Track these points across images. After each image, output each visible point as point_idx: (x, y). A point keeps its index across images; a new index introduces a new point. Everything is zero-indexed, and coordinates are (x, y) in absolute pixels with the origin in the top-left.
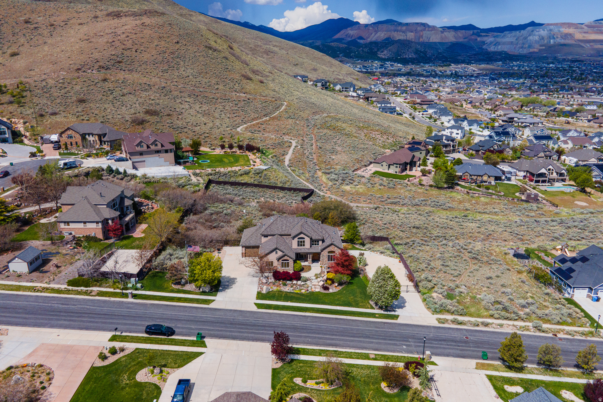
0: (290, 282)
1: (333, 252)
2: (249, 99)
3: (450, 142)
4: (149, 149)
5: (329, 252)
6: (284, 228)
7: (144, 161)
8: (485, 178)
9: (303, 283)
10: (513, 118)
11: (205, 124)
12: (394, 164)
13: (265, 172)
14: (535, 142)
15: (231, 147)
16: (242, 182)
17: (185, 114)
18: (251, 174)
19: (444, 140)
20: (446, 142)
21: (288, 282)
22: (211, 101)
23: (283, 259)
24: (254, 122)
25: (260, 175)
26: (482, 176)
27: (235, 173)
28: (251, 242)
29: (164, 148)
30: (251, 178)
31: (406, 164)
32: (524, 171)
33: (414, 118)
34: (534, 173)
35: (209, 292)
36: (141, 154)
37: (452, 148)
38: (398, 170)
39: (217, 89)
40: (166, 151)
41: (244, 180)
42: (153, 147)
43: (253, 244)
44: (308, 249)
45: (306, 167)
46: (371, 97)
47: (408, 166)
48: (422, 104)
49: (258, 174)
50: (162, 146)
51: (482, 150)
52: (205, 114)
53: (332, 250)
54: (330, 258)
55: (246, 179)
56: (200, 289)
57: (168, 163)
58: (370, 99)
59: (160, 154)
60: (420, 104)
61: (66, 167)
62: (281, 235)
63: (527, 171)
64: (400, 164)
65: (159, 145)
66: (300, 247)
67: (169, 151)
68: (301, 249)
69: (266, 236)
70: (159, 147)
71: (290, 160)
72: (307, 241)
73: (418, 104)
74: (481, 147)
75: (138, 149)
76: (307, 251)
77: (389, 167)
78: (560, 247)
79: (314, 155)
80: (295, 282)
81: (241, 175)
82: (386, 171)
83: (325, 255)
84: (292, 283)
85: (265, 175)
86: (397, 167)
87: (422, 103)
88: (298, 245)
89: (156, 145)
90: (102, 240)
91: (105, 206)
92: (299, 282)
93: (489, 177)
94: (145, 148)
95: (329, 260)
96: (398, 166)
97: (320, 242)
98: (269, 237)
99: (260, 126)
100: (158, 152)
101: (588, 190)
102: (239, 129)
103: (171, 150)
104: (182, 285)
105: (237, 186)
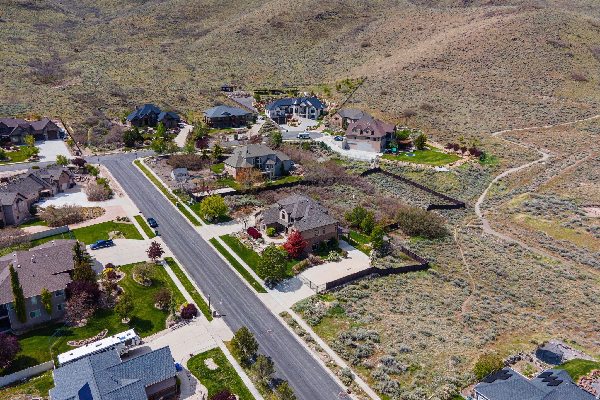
0: (252, 239)
2: (548, 103)
4: (361, 135)
7: (356, 144)
9: (258, 243)
11: (465, 124)
13: (437, 175)
17: (456, 112)
18: (422, 172)
22: (496, 102)
24: (524, 129)
25: (429, 175)
27: (409, 169)
29: (373, 136)
30: (419, 176)
35: (209, 221)
36: (355, 138)
40: (375, 139)
41: (410, 177)
42: (365, 134)
45: (520, 185)
50: (373, 133)
52: (477, 114)
53: (293, 229)
55: (415, 177)
57: (375, 149)
59: (369, 141)
61: (301, 138)
65: (370, 133)
66: (283, 219)
67: (377, 139)
70: (369, 135)
71: (509, 174)
75: (354, 133)
79: (554, 176)
81: (413, 172)
83: (290, 231)
85: (435, 177)
89: (368, 132)
94: (359, 132)
99: (526, 133)
100: (368, 138)
102: (495, 134)
103: (379, 138)
105: (397, 180)
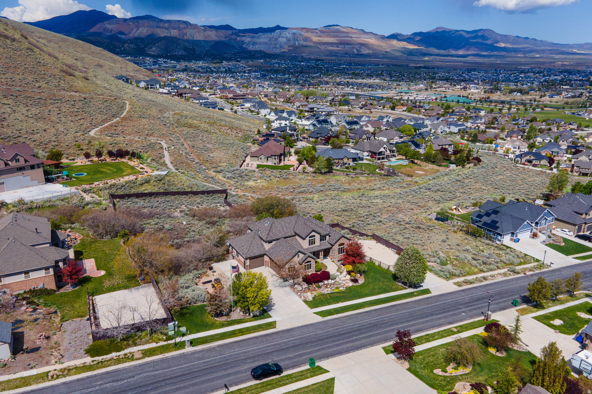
0: (322, 283)
1: (342, 244)
2: (85, 99)
3: (293, 132)
4: (8, 167)
5: (340, 245)
6: (285, 229)
7: (3, 183)
8: (345, 160)
9: (333, 281)
10: (313, 108)
11: (45, 131)
12: (272, 156)
13: (167, 178)
14: (348, 127)
15: (99, 154)
16: (146, 192)
17: (11, 120)
18: (152, 181)
19: (288, 131)
20: (290, 132)
21: (320, 284)
22: (39, 103)
23: (306, 261)
24: (106, 125)
25: (162, 182)
26: (342, 159)
27: (133, 183)
28: (255, 251)
29: (28, 164)
30: (154, 186)
31: (281, 155)
32: (367, 151)
33: (236, 112)
34: (376, 152)
35: (260, 315)
37: (296, 138)
38: (277, 161)
39: (40, 87)
40: (32, 167)
41: (147, 190)
42: (13, 164)
43: (258, 253)
44: (319, 246)
45: (192, 168)
46: (185, 94)
47: (283, 157)
48: (236, 99)
49: (160, 180)
50: (26, 161)
51: (320, 136)
52: (38, 118)
53: (342, 242)
54: (340, 251)
55: (147, 189)
56: (250, 314)
57: (36, 181)
58: (184, 95)
59: (24, 172)
60: (234, 99)
62: (285, 238)
63: (369, 151)
64: (278, 156)
65: (22, 160)
66: (311, 246)
67: (36, 166)
68: (312, 248)
69: (270, 242)
70: (22, 163)
71: (172, 163)
72: (317, 237)
73: (231, 98)
74: (319, 134)
76: (319, 249)
77: (267, 160)
78: (455, 207)
79: (192, 155)
80: (326, 282)
81: (142, 184)
82: (265, 164)
83: (336, 249)
84: (324, 284)
85: (169, 181)
86: (275, 159)
87: (235, 97)
88: (310, 245)
89: (18, 161)
90: (55, 291)
91: (48, 245)
92: (330, 281)
93: (348, 159)
94: (3, 164)
95: (339, 254)
96: (276, 157)
97: (327, 237)
98: (274, 242)
99: (115, 128)
100: (21, 169)
101: (416, 161)
102: (92, 133)
103: (38, 165)
104: (226, 315)
105: (144, 198)
